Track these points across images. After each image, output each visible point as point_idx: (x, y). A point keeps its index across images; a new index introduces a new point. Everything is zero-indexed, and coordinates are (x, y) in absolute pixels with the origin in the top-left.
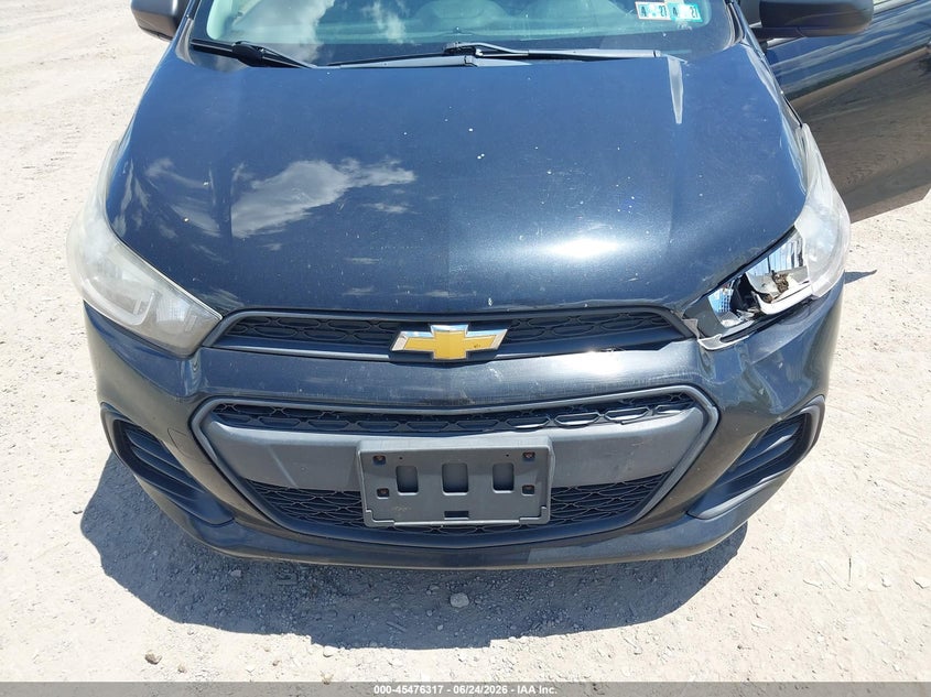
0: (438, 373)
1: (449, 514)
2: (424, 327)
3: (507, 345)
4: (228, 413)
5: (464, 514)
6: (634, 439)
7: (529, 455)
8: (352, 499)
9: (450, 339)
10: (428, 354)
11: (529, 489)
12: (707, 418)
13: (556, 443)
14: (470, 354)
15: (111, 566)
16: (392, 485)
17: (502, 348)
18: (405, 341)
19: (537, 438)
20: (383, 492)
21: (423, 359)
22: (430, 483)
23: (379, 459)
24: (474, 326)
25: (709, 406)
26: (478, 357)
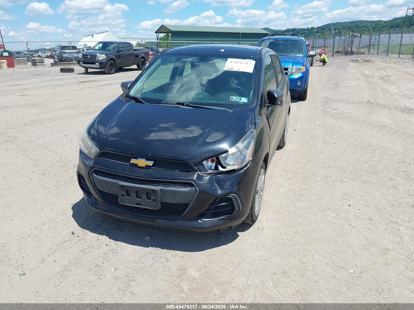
0: (138, 169)
1: (137, 204)
2: (136, 158)
3: (154, 165)
4: (97, 172)
5: (140, 205)
6: (178, 192)
7: (154, 191)
8: (116, 197)
9: (142, 162)
10: (137, 165)
11: (154, 200)
12: (196, 190)
13: (161, 190)
14: (146, 166)
15: (73, 216)
16: (125, 194)
17: (152, 166)
18: (133, 161)
19: (157, 188)
20: (123, 195)
21: (135, 165)
22: (133, 194)
23: (123, 186)
24: (147, 160)
25: (197, 187)
26: (148, 167)
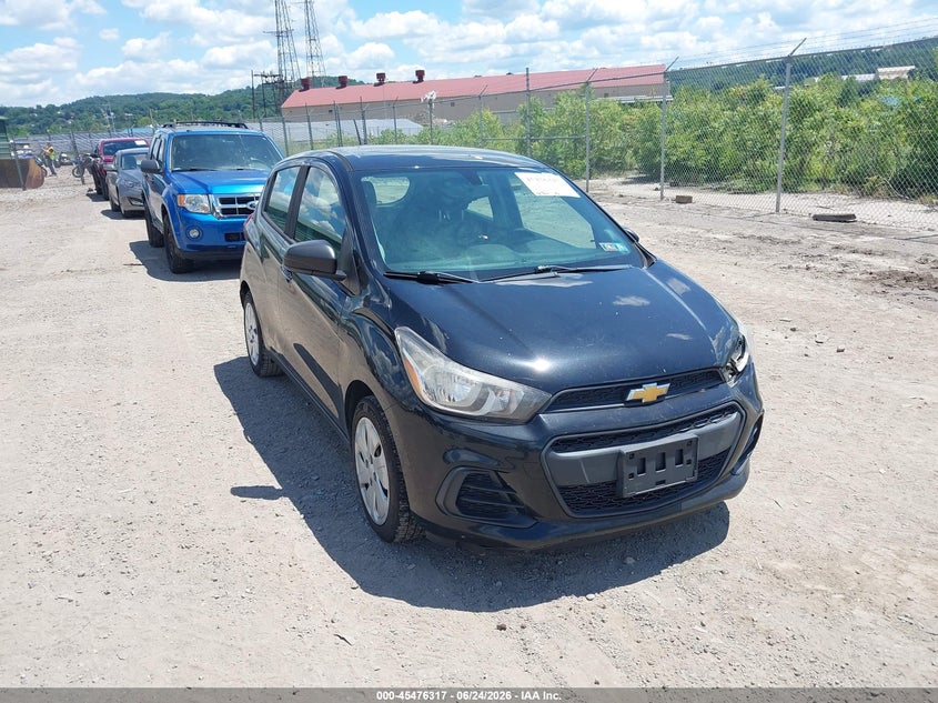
0: (644, 409)
1: (659, 483)
2: (640, 386)
3: (670, 391)
4: (557, 446)
5: (663, 482)
6: (721, 430)
7: (690, 442)
9: (649, 392)
10: (641, 400)
11: (689, 462)
12: (742, 416)
14: (657, 397)
16: (635, 471)
17: (668, 394)
18: (633, 394)
19: (690, 434)
20: (632, 475)
21: (638, 403)
22: (651, 466)
23: (631, 456)
24: (659, 383)
25: (742, 410)
